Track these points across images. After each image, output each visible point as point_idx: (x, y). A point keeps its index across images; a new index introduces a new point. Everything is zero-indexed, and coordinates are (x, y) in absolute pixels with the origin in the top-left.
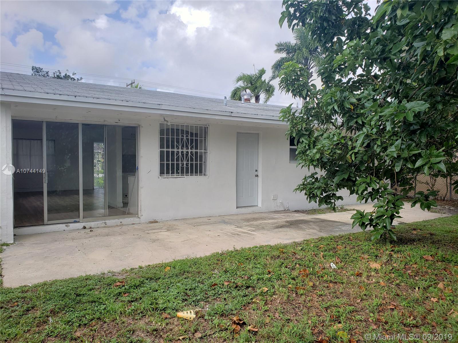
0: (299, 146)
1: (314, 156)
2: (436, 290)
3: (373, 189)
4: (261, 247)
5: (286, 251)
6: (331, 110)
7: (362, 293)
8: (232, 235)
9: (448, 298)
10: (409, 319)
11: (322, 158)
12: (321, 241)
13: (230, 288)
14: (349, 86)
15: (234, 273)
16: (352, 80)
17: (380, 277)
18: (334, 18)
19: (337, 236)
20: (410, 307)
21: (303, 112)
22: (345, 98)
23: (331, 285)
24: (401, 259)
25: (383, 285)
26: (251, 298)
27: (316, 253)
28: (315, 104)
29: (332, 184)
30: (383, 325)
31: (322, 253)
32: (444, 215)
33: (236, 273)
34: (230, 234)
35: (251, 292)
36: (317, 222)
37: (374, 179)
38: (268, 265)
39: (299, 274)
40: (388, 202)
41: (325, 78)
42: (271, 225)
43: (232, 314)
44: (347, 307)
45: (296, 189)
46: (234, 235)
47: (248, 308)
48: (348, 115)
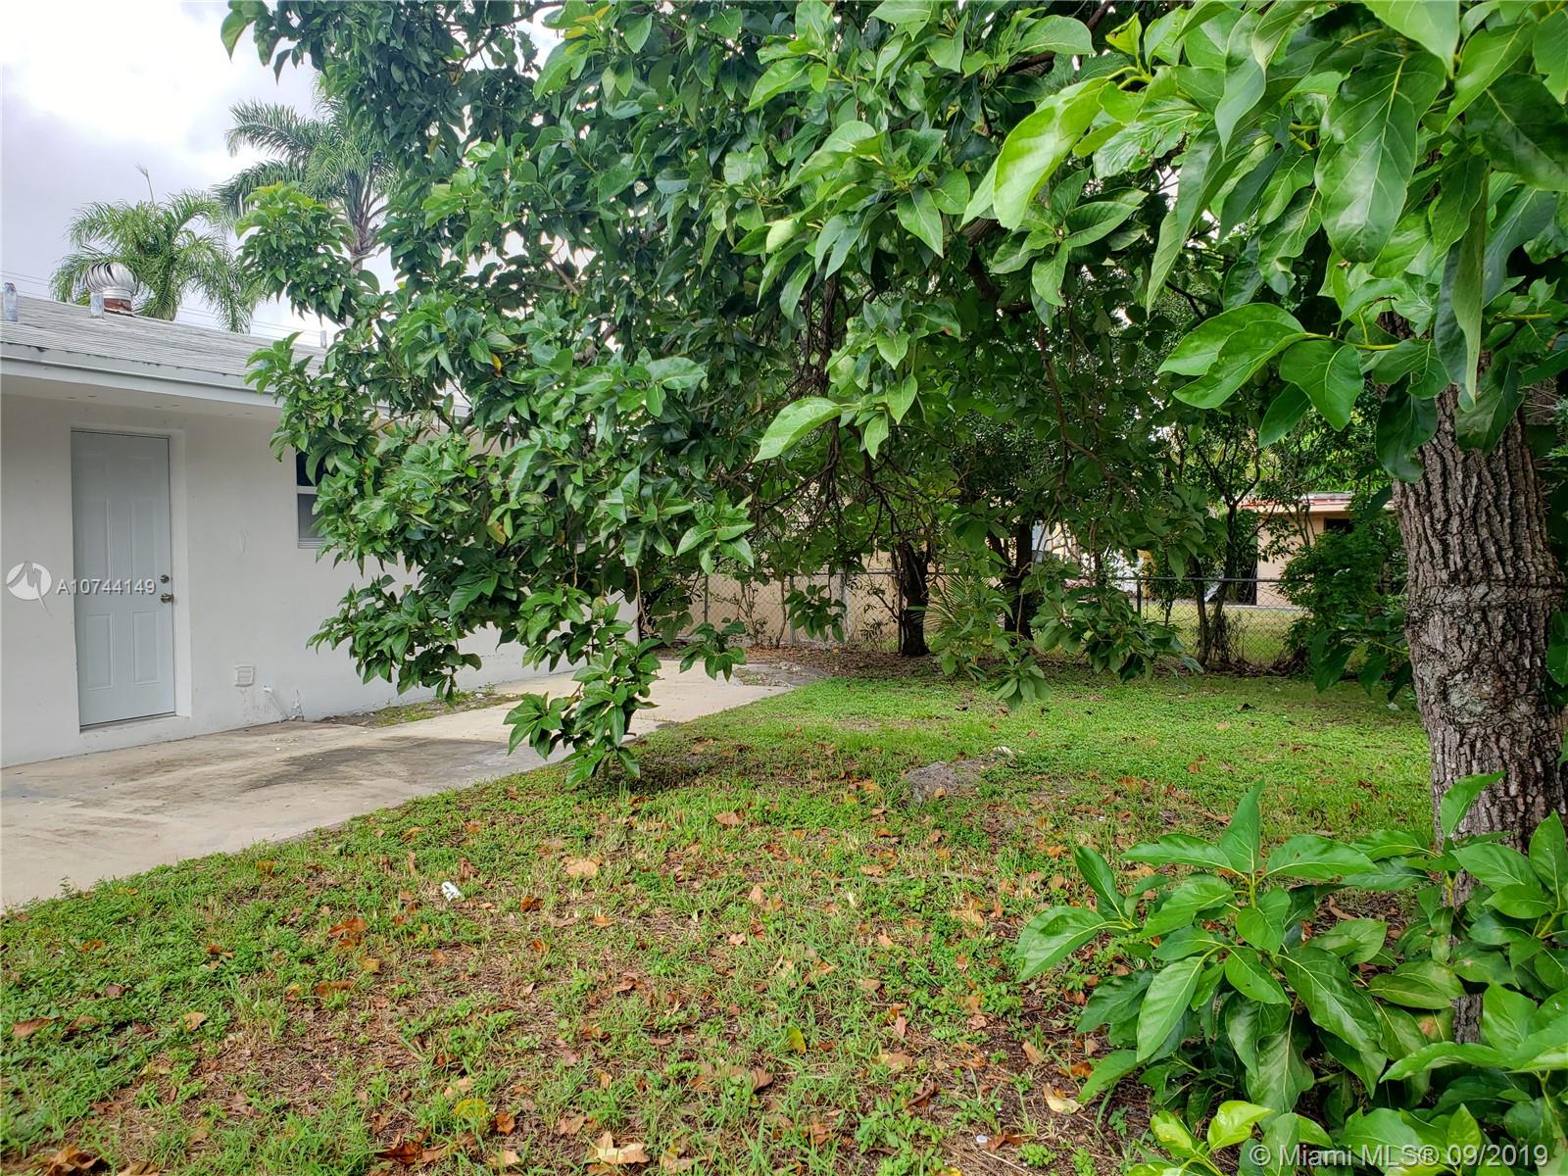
0: (323, 483)
1: (376, 522)
2: (744, 910)
3: (573, 625)
4: (185, 867)
5: (283, 865)
6: (429, 365)
7: (540, 963)
8: (59, 839)
9: (771, 928)
10: (668, 1012)
11: (404, 528)
12: (412, 814)
13: (41, 1045)
14: (488, 292)
15: (62, 986)
16: (496, 273)
17: (595, 901)
18: (426, 58)
19: (468, 791)
20: (674, 975)
21: (333, 365)
22: (473, 329)
23: (440, 956)
24: (658, 835)
25: (601, 925)
26: (132, 1063)
27: (392, 856)
28: (375, 340)
29: (442, 614)
30: (595, 1048)
31: (413, 855)
32: (777, 691)
33: (69, 983)
34: (50, 836)
35: (134, 1041)
36: (402, 750)
37: (577, 593)
38: (211, 930)
39: (330, 940)
40: (616, 664)
41: (407, 256)
42: (231, 781)
43: (46, 1145)
44: (490, 1019)
45: (320, 637)
46: (68, 836)
47: (118, 1106)
48: (484, 386)
